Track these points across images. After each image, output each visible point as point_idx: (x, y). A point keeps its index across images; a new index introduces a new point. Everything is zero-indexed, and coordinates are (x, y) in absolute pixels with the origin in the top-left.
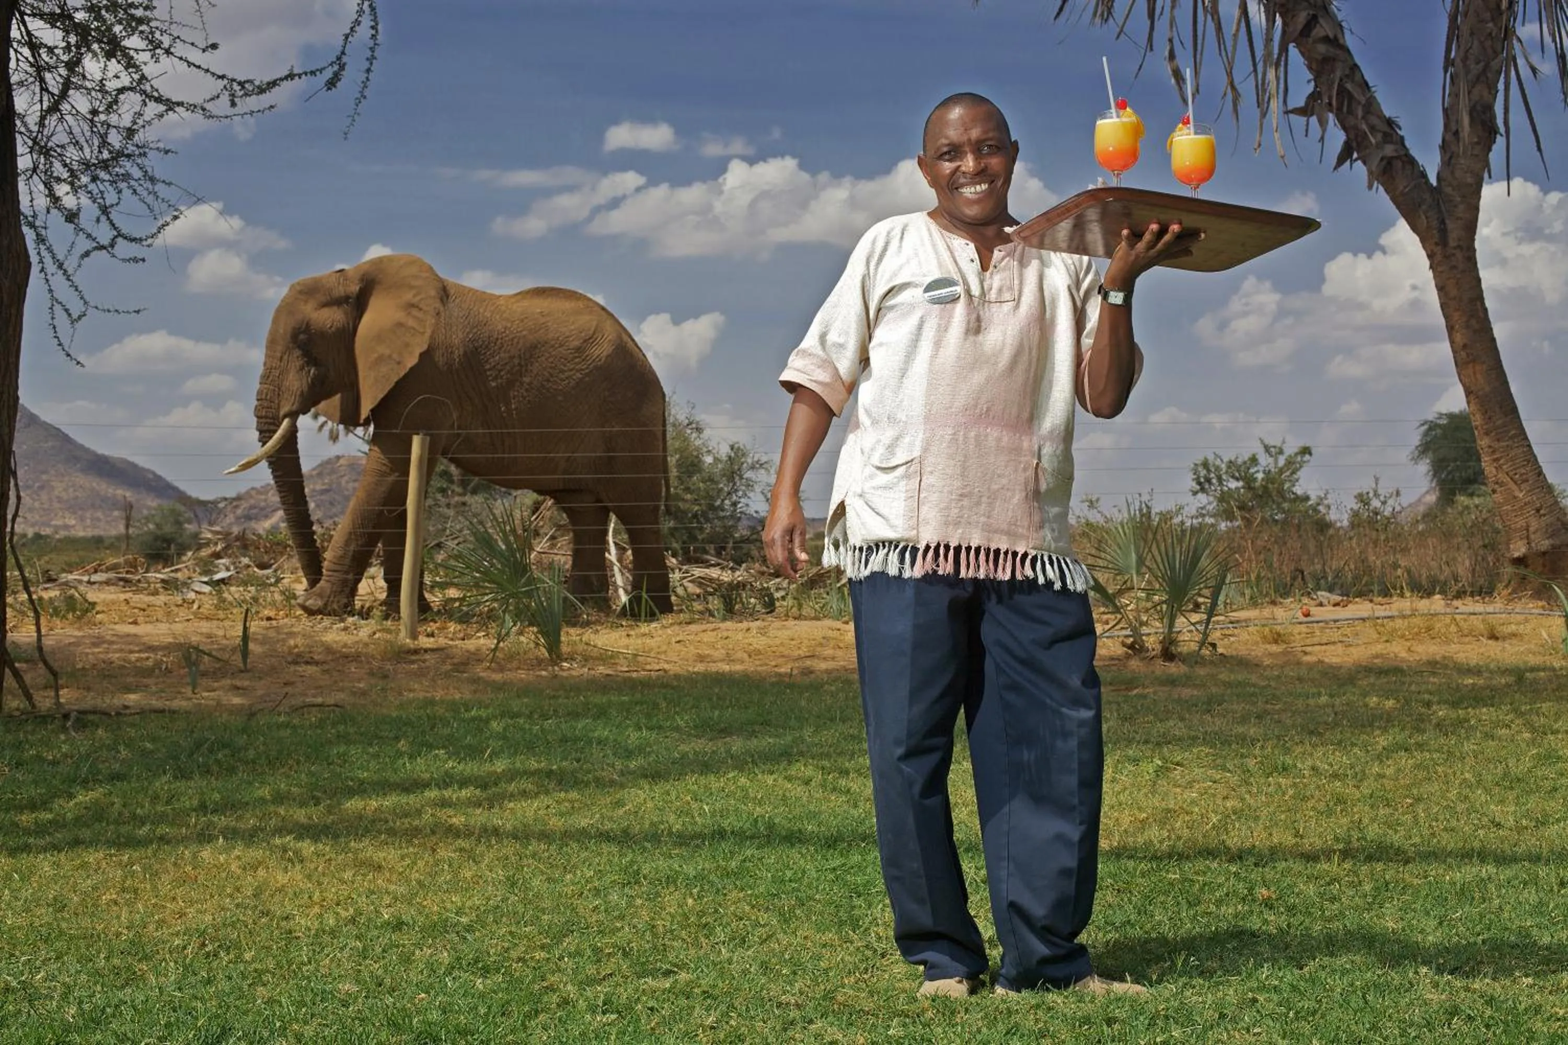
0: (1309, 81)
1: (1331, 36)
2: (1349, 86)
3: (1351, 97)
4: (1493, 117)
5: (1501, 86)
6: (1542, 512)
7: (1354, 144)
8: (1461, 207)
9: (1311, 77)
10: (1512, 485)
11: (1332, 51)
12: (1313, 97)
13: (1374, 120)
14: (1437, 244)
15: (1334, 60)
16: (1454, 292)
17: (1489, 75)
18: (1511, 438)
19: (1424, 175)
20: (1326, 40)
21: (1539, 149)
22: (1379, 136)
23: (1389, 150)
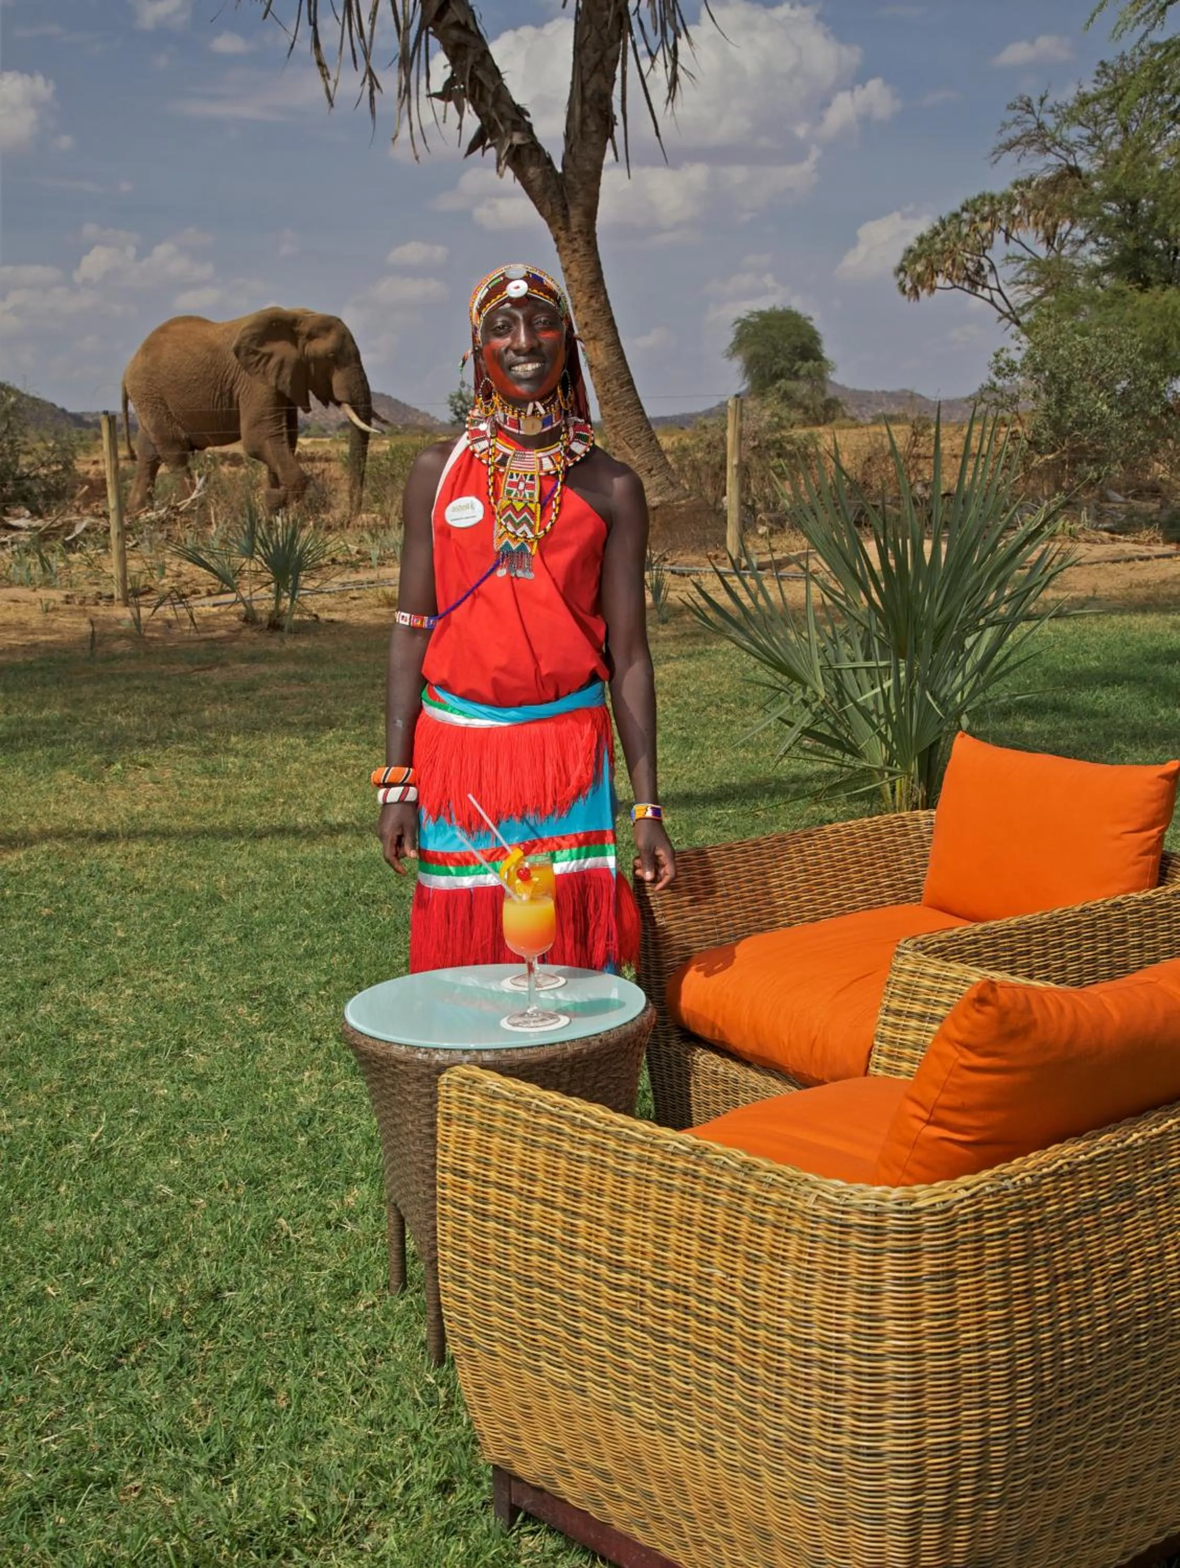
0: (445, 67)
1: (463, 22)
2: (479, 73)
3: (482, 84)
4: (610, 106)
5: (618, 73)
6: (653, 472)
7: (487, 131)
8: (582, 194)
9: (448, 62)
10: (628, 449)
11: (464, 37)
12: (449, 83)
13: (504, 108)
14: (561, 229)
15: (466, 46)
16: (576, 274)
17: (606, 64)
18: (626, 407)
19: (549, 161)
20: (457, 25)
21: (658, 134)
22: (508, 124)
23: (517, 139)
